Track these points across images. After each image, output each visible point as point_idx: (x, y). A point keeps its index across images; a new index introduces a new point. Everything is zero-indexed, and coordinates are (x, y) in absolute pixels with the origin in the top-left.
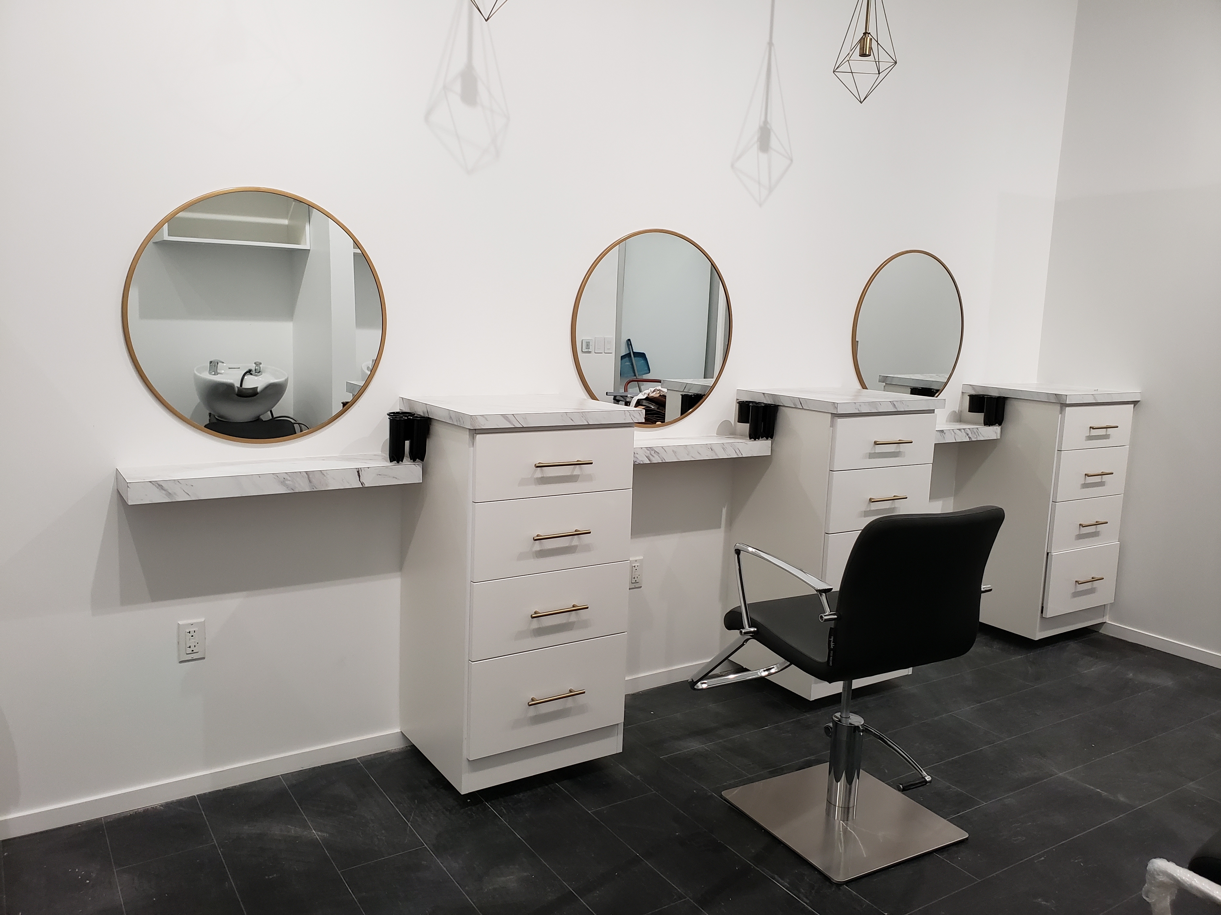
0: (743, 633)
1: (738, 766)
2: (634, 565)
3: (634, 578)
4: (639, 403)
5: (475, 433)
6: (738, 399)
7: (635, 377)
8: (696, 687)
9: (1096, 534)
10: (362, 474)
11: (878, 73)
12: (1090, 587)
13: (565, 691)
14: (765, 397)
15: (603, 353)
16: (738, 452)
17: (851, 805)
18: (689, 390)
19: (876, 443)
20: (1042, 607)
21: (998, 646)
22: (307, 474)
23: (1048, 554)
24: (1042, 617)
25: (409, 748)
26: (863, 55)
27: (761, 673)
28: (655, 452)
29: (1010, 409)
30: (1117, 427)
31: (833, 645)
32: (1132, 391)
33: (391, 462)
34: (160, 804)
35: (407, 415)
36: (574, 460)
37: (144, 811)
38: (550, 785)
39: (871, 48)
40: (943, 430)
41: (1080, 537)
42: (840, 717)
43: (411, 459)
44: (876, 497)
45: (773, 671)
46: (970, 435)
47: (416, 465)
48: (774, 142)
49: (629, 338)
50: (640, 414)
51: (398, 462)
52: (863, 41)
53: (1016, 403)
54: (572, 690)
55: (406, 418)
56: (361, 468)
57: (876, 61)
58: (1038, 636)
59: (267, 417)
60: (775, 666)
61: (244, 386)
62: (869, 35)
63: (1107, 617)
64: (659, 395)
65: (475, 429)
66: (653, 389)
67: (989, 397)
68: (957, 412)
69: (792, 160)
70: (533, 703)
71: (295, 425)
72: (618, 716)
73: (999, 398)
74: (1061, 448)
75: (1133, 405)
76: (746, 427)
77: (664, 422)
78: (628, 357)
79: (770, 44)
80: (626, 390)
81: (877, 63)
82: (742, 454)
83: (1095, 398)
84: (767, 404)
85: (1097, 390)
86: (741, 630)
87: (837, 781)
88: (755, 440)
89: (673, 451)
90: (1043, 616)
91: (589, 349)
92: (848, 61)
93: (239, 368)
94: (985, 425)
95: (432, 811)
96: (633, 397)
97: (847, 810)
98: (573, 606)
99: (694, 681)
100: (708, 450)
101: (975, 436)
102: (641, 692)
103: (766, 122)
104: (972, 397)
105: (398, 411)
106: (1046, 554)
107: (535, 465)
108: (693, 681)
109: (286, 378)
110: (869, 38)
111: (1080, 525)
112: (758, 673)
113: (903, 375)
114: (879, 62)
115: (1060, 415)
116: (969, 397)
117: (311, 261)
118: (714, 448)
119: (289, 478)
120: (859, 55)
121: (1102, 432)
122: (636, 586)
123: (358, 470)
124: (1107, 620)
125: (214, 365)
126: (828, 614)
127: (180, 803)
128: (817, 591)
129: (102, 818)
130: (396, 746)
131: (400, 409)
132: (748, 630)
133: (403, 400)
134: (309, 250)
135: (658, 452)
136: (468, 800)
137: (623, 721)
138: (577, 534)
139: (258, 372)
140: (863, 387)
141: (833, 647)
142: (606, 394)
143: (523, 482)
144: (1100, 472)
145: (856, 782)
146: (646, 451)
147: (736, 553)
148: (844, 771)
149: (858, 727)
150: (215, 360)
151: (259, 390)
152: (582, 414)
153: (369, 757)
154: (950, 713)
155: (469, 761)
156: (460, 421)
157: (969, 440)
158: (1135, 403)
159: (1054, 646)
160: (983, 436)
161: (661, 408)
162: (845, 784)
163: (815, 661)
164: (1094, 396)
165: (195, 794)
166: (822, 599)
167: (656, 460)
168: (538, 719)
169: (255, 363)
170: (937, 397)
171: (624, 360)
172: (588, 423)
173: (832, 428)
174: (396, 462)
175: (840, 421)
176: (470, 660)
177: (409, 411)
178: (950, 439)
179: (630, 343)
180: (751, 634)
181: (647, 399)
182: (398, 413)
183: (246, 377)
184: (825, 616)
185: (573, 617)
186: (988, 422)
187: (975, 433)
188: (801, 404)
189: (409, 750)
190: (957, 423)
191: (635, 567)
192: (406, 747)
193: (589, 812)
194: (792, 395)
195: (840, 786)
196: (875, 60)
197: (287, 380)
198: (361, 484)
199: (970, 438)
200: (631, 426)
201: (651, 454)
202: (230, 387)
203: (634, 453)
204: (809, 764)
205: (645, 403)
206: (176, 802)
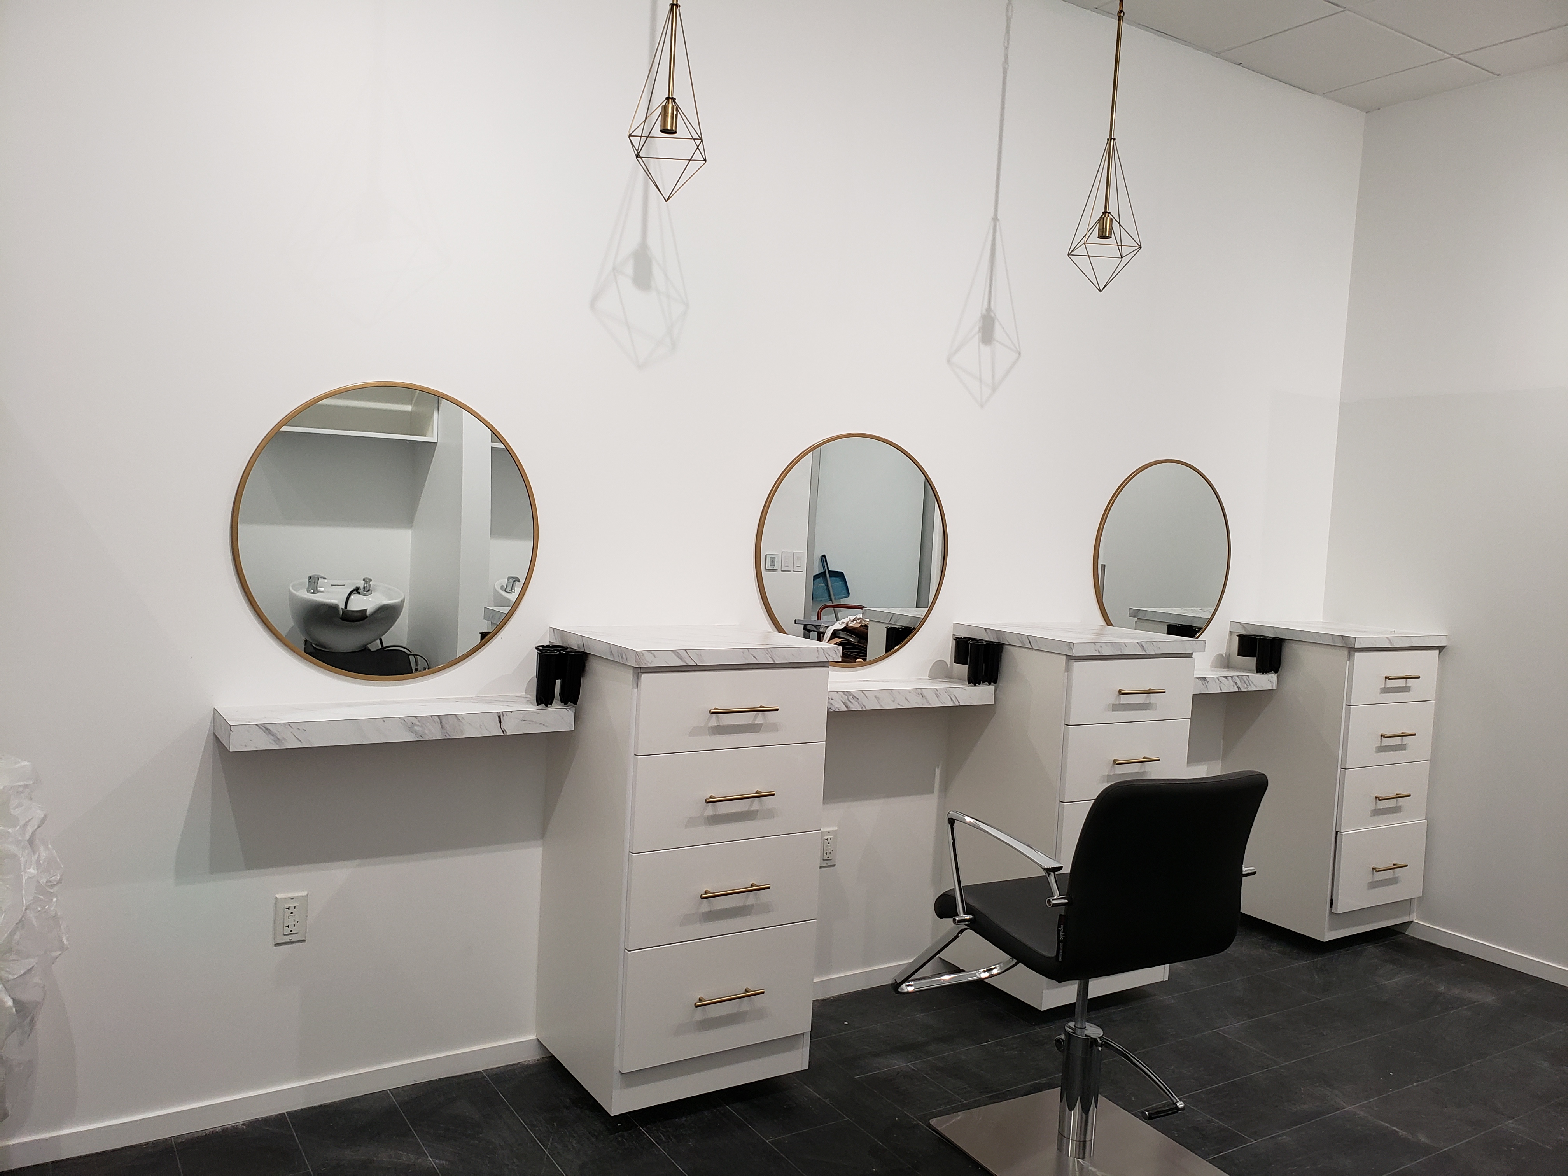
0: (957, 921)
1: (950, 1090)
2: (826, 838)
3: (826, 854)
4: (835, 634)
5: (640, 672)
6: (955, 635)
7: (831, 602)
8: (899, 990)
9: (1396, 810)
10: (503, 719)
11: (1120, 257)
12: (1391, 876)
13: (739, 990)
14: (987, 633)
15: (792, 572)
16: (954, 699)
17: (1088, 1138)
18: (896, 622)
19: (1121, 693)
20: (1332, 900)
21: (1278, 949)
22: (439, 718)
23: (1337, 832)
24: (1331, 911)
25: (546, 1059)
26: (1102, 236)
27: (980, 974)
28: (854, 697)
29: (1288, 652)
30: (1419, 677)
31: (1063, 935)
32: (1436, 634)
33: (538, 705)
34: (241, 1123)
35: (559, 649)
36: (756, 705)
37: (223, 1130)
38: (718, 1108)
39: (1111, 229)
40: (1205, 678)
41: (1376, 812)
42: (1074, 1027)
43: (561, 703)
44: (1121, 758)
45: (995, 972)
46: (1239, 684)
47: (568, 709)
48: (998, 333)
49: (824, 554)
50: (834, 651)
51: (547, 706)
52: (1102, 220)
53: (1295, 646)
54: (748, 990)
55: (558, 653)
56: (502, 712)
57: (1119, 244)
58: (1328, 936)
59: (375, 646)
60: (997, 966)
61: (349, 608)
62: (1109, 214)
63: (1415, 914)
64: (860, 625)
65: (640, 667)
66: (852, 618)
67: (1261, 637)
68: (1224, 655)
69: (1020, 354)
70: (701, 1004)
71: (410, 656)
72: (804, 1024)
73: (1274, 639)
74: (1350, 703)
75: (1437, 651)
76: (964, 668)
77: (866, 661)
78: (822, 577)
79: (995, 219)
80: (819, 618)
81: (1120, 247)
82: (959, 702)
83: (1390, 642)
84: (989, 642)
85: (1395, 632)
86: (955, 917)
87: (1071, 1110)
88: (975, 685)
89: (876, 697)
90: (1333, 911)
91: (774, 566)
92: (1085, 244)
93: (344, 585)
94: (1257, 672)
95: (575, 1137)
96: (828, 627)
97: (1082, 1145)
98: (752, 886)
99: (898, 982)
100: (918, 696)
101: (1246, 686)
102: (832, 997)
103: (989, 309)
104: (1241, 638)
105: (548, 644)
106: (1334, 833)
107: (710, 711)
108: (896, 982)
109: (402, 598)
110: (1109, 218)
111: (1376, 798)
112: (977, 974)
113: (1158, 609)
114: (1121, 246)
115: (1348, 662)
116: (1238, 637)
117: (439, 458)
118: (925, 694)
119: (418, 724)
120: (1097, 236)
121: (1401, 683)
122: (829, 865)
123: (499, 715)
124: (1414, 918)
125: (314, 581)
126: (1057, 898)
127: (266, 1121)
128: (1045, 869)
129: (172, 1138)
130: (530, 1056)
131: (550, 642)
132: (963, 918)
133: (554, 630)
134: (436, 443)
135: (858, 697)
136: (619, 1124)
137: (810, 1030)
138: (759, 796)
139: (367, 591)
140: (1108, 623)
141: (1063, 938)
142: (794, 622)
143: (695, 732)
144: (1399, 733)
145: (1093, 1111)
146: (843, 696)
147: (949, 823)
148: (1079, 1097)
149: (1095, 1040)
150: (316, 575)
151: (368, 613)
152: (767, 651)
153: (496, 1069)
154: (1215, 1030)
155: (622, 1074)
156: (622, 657)
157: (1237, 691)
158: (1441, 648)
159: (1348, 950)
160: (1255, 686)
161: (862, 641)
162: (1080, 1113)
163: (1042, 956)
164: (1388, 639)
165: (285, 1111)
166: (1051, 880)
167: (855, 707)
168: (707, 1025)
169: (364, 580)
170: (1198, 638)
171: (817, 580)
172: (774, 661)
173: (1067, 673)
174: (544, 705)
175: (1077, 665)
176: (625, 949)
177: (560, 644)
178: (1214, 689)
179: (824, 560)
180: (967, 923)
181: (845, 629)
182: (548, 646)
183: (352, 597)
184: (1053, 900)
185: (751, 899)
186: (1261, 669)
187: (1245, 682)
188: (1030, 642)
189: (547, 1061)
190: (1224, 670)
191: (827, 840)
192: (543, 1058)
193: (767, 1141)
194: (1019, 632)
195: (1075, 1115)
196: (1117, 243)
197: (403, 601)
198: (502, 731)
199: (1238, 687)
200: (826, 665)
201: (848, 700)
202: (333, 608)
203: (829, 698)
204: (1038, 1089)
205: (842, 634)
206: (261, 1120)
